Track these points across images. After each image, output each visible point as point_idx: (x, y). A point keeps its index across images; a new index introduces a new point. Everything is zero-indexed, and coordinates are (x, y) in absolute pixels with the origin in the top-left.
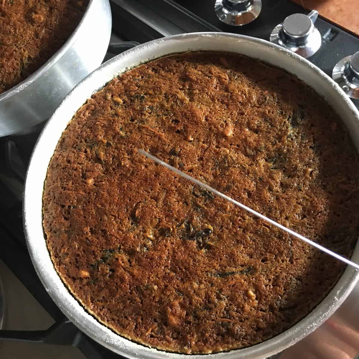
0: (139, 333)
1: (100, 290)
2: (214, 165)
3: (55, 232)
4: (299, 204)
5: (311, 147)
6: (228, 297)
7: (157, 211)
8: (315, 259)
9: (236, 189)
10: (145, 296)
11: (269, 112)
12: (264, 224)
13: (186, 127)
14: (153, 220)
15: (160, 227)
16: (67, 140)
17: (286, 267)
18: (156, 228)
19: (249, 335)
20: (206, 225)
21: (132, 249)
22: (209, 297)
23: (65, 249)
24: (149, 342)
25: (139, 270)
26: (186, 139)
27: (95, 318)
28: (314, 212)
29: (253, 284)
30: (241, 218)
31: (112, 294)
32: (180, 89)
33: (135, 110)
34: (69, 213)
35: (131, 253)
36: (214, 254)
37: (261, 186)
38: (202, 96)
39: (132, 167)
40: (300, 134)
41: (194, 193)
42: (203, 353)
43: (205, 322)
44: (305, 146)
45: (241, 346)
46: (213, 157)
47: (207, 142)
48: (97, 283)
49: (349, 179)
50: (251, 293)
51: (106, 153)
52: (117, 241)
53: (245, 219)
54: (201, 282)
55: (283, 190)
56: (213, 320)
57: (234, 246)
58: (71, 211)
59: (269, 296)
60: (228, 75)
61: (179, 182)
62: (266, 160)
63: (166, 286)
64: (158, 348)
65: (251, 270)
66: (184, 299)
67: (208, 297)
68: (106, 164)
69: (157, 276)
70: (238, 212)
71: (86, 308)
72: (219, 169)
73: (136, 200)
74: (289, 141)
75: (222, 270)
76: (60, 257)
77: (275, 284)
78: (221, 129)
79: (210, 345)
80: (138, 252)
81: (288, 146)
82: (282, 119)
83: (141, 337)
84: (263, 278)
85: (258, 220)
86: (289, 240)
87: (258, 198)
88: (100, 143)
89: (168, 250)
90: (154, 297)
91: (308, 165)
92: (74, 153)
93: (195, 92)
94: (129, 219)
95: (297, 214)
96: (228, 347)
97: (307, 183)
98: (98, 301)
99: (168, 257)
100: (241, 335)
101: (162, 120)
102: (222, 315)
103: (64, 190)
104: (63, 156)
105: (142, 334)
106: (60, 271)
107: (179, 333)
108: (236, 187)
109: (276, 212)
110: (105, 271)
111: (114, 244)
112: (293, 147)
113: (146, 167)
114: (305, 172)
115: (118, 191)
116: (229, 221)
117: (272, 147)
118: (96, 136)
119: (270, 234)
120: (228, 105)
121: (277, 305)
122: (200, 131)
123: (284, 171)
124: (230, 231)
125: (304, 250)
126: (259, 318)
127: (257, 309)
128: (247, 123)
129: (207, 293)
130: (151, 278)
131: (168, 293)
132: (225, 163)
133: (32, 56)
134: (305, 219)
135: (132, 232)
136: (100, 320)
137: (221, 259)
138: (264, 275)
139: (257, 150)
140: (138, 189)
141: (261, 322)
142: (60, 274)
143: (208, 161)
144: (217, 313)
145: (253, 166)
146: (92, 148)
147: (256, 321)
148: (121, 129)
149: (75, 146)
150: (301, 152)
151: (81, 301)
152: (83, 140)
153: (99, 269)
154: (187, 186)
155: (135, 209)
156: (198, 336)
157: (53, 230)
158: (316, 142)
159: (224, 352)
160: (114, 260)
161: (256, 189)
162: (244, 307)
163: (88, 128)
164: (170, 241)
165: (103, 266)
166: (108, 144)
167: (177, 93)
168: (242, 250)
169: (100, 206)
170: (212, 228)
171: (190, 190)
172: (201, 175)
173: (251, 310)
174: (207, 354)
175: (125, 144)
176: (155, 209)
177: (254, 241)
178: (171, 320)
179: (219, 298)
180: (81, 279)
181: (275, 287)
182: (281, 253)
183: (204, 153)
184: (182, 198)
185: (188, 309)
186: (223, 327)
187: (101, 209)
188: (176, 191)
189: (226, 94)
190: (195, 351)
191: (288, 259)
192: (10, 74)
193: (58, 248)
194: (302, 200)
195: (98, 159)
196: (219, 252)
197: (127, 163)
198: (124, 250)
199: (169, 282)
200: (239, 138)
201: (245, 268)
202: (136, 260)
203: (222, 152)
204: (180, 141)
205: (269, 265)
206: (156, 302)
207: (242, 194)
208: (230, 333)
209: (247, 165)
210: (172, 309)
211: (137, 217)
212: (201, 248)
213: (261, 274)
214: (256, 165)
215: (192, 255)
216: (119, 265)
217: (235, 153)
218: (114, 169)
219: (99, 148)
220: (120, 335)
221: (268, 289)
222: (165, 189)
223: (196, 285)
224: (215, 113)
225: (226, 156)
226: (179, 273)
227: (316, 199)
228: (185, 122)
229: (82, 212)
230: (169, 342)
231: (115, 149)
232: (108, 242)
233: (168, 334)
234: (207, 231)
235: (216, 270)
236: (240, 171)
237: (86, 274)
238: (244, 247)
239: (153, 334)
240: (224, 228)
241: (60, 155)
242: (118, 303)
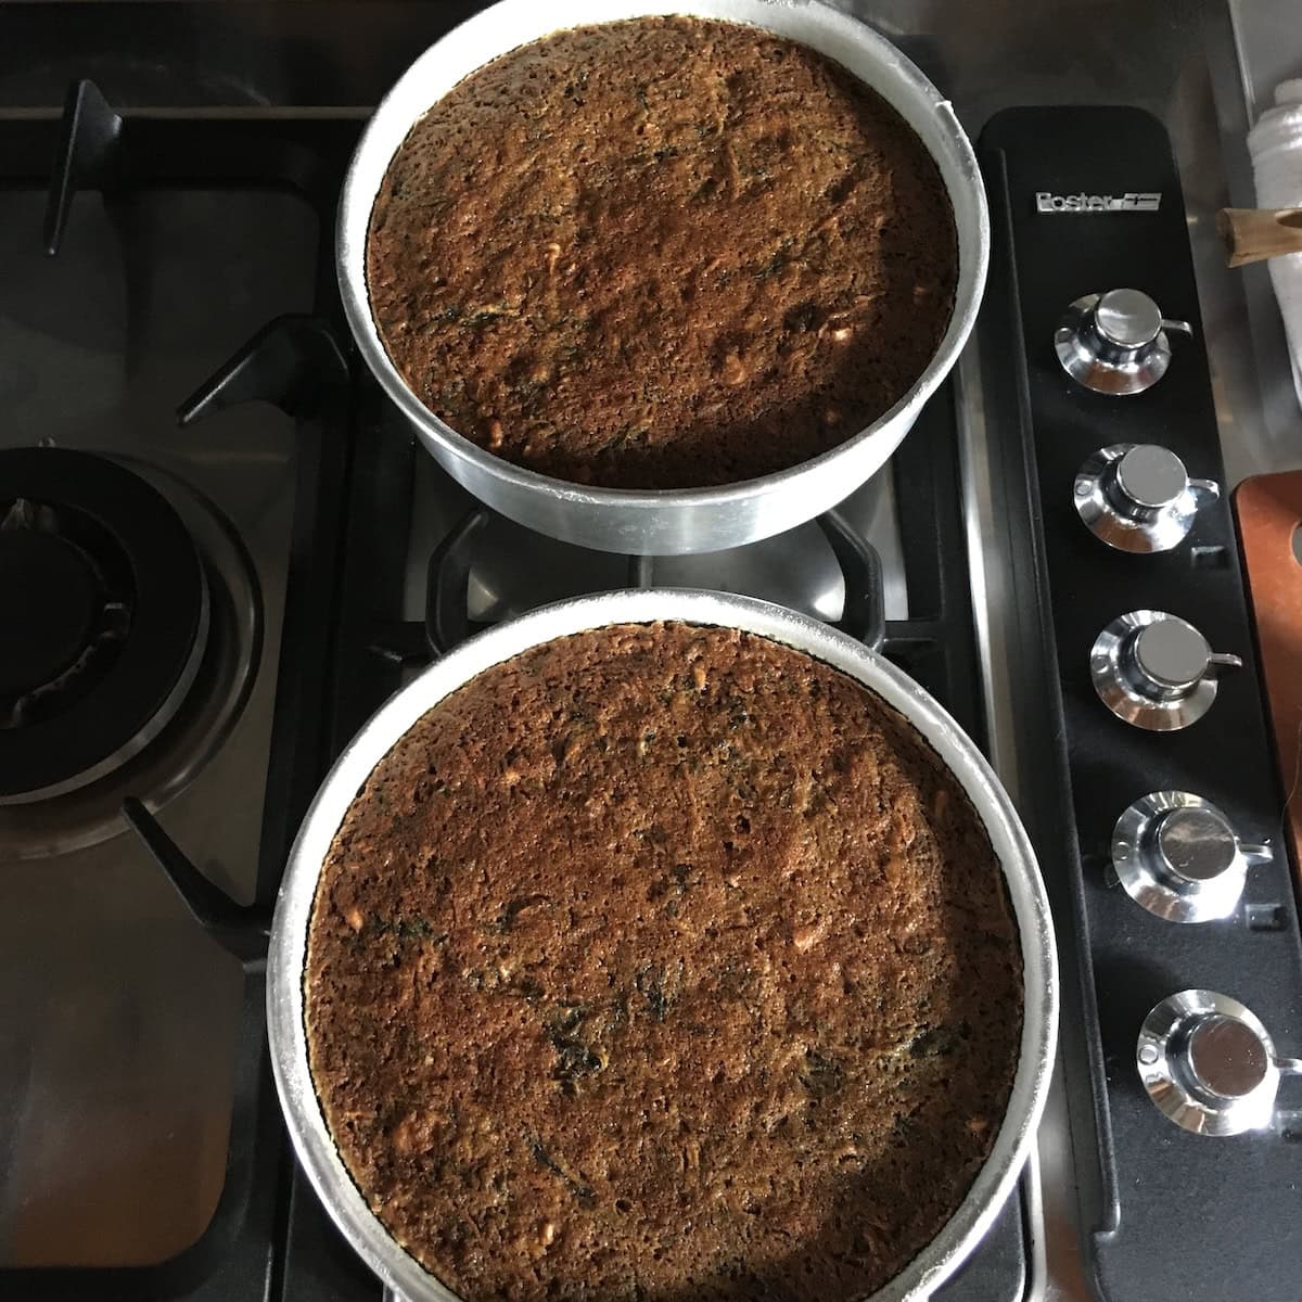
0: (339, 1100)
1: (352, 971)
2: (721, 968)
3: (381, 801)
4: (772, 1183)
5: (898, 1115)
6: (513, 1197)
7: (556, 942)
8: (699, 1291)
9: (709, 1046)
10: (400, 1057)
11: (904, 980)
12: (686, 1150)
13: (748, 853)
14: (535, 951)
15: (533, 974)
16: (552, 658)
17: (641, 1254)
18: (527, 967)
19: (481, 1286)
20: (604, 1050)
21: (457, 961)
22: (486, 1166)
23: (367, 845)
24: (337, 1130)
25: (433, 1005)
26: (727, 872)
27: (303, 1005)
28: (778, 1223)
29: (568, 1220)
30: (664, 1102)
31: (361, 997)
32: (814, 775)
33: (705, 729)
34: (430, 793)
35: (450, 966)
36: (564, 1110)
37: (752, 1086)
38: (833, 828)
39: (596, 824)
40: (907, 1075)
41: (640, 977)
42: (393, 1233)
43: (443, 1193)
44: (892, 1103)
45: (453, 1285)
46: (733, 953)
47: (753, 915)
48: (357, 955)
49: (895, 1233)
50: (550, 1231)
51: (582, 755)
52: (450, 922)
53: (667, 1110)
54: (498, 1131)
55: (776, 1131)
56: (455, 1204)
57: (605, 1131)
58: (435, 794)
59: (569, 1265)
60: (916, 838)
61: (639, 932)
62: (809, 1054)
63: (445, 1077)
64: (342, 1153)
65: (588, 1198)
66: (449, 1126)
67: (484, 1163)
68: (564, 773)
69: (449, 1045)
70: (671, 1087)
71: (307, 974)
72: (723, 981)
73: (545, 887)
74: (878, 1067)
75: (549, 1147)
76: (349, 850)
77: (597, 1260)
78: (797, 921)
79: (415, 1234)
80: (460, 977)
81: (865, 1071)
82: (910, 1016)
83: (334, 1109)
84: (590, 1230)
85: (684, 1133)
86: (691, 1220)
87: (723, 1100)
88: (593, 725)
89: (507, 1024)
90: (411, 1072)
91: (858, 1141)
92: (539, 695)
93: (829, 806)
94: (503, 905)
95: (750, 1194)
96: (434, 1266)
97: (824, 1166)
98: (333, 983)
99: (495, 1034)
100: (470, 1271)
101: (727, 796)
102: (475, 1212)
103: (461, 746)
104: (516, 681)
105: (341, 1105)
106: (327, 873)
107: (391, 1164)
108: (714, 1043)
109: (723, 1155)
110: (387, 950)
111: (442, 923)
112: (871, 1083)
113: (618, 850)
114: (842, 1144)
115: (535, 842)
116: (642, 1083)
117: (841, 1045)
118: (599, 706)
119: (675, 1176)
120: (854, 891)
121: (566, 1290)
122: (763, 888)
123: (813, 1105)
124: (626, 1102)
125: (695, 1259)
126: (522, 1278)
127: (534, 1263)
128: (850, 957)
129: (488, 1156)
130: (437, 1038)
131: (437, 1090)
132: (742, 983)
133: (650, 438)
134: (752, 1217)
135: (485, 932)
136: (306, 1016)
137: (564, 1129)
138: (596, 1227)
139: (813, 1021)
140: (568, 873)
141: (517, 1287)
142: (323, 879)
143: (719, 949)
144: (471, 1200)
145: (776, 1040)
146: (572, 718)
147: (512, 1277)
148: (648, 739)
149: (552, 685)
150: (872, 1106)
151: (310, 954)
152: (574, 688)
153: (381, 936)
154: (643, 953)
155: (529, 902)
156: (412, 1202)
157: (380, 793)
158: (916, 1119)
159: (422, 1266)
160: (416, 948)
161: (740, 1082)
162: (517, 1237)
163: (602, 675)
164: (526, 1012)
165: (392, 938)
166: (602, 743)
167: (802, 776)
168: (610, 1153)
169: (483, 835)
170: (605, 1064)
171: (640, 966)
172: (682, 961)
173: (523, 1254)
174: (396, 1242)
175: (626, 772)
176: (556, 935)
177: (643, 1158)
178: (400, 1136)
179: (497, 1182)
180: (343, 922)
181: (593, 1263)
182: (658, 1225)
183: (728, 930)
184: (615, 962)
185: (438, 1146)
186: (458, 1230)
187: (481, 843)
188: (619, 942)
189: (874, 867)
190: (385, 1218)
191: (658, 1246)
192: (585, 432)
193: (360, 833)
194: (783, 1182)
195: (560, 752)
196: (574, 1113)
197: (596, 809)
198: (445, 952)
199: (456, 1076)
200: (809, 967)
201: (582, 1184)
202: (446, 985)
203: (756, 960)
204: (713, 866)
205: (621, 1221)
206: (406, 1083)
207: (710, 1065)
208: (459, 1249)
209: (770, 1027)
210: (417, 1119)
211: (518, 919)
212: (557, 1078)
213: (594, 1219)
214: (784, 1043)
215: (533, 1073)
216: (413, 965)
217: (776, 985)
218: (566, 796)
219: (582, 733)
220: (310, 1072)
221: (580, 1253)
222: (606, 919)
223: (486, 1125)
224: (819, 881)
225: (755, 974)
226: (483, 1078)
227: (806, 1205)
228: (756, 842)
229: (449, 814)
230: (365, 1161)
231: (604, 763)
232: (435, 910)
233: (375, 1150)
234: (594, 1060)
235: (540, 1135)
236: (748, 1025)
237: (357, 920)
238: (617, 1151)
239: (356, 1123)
240: (622, 1086)
241: (516, 672)
242: (356, 1020)
